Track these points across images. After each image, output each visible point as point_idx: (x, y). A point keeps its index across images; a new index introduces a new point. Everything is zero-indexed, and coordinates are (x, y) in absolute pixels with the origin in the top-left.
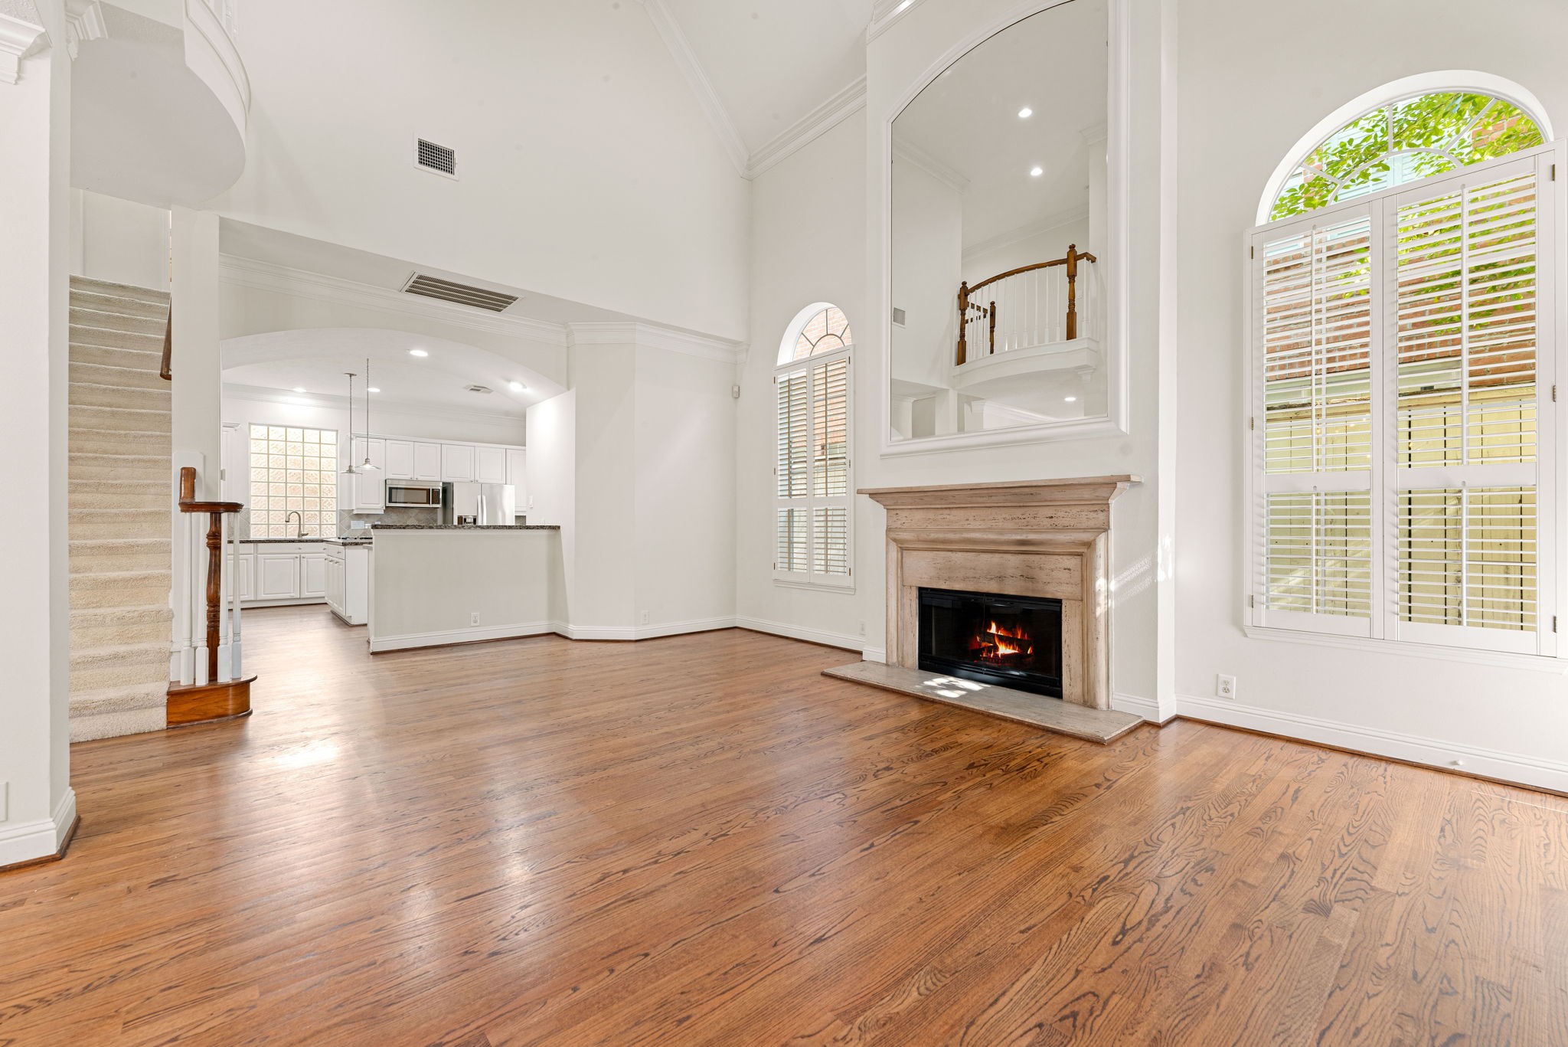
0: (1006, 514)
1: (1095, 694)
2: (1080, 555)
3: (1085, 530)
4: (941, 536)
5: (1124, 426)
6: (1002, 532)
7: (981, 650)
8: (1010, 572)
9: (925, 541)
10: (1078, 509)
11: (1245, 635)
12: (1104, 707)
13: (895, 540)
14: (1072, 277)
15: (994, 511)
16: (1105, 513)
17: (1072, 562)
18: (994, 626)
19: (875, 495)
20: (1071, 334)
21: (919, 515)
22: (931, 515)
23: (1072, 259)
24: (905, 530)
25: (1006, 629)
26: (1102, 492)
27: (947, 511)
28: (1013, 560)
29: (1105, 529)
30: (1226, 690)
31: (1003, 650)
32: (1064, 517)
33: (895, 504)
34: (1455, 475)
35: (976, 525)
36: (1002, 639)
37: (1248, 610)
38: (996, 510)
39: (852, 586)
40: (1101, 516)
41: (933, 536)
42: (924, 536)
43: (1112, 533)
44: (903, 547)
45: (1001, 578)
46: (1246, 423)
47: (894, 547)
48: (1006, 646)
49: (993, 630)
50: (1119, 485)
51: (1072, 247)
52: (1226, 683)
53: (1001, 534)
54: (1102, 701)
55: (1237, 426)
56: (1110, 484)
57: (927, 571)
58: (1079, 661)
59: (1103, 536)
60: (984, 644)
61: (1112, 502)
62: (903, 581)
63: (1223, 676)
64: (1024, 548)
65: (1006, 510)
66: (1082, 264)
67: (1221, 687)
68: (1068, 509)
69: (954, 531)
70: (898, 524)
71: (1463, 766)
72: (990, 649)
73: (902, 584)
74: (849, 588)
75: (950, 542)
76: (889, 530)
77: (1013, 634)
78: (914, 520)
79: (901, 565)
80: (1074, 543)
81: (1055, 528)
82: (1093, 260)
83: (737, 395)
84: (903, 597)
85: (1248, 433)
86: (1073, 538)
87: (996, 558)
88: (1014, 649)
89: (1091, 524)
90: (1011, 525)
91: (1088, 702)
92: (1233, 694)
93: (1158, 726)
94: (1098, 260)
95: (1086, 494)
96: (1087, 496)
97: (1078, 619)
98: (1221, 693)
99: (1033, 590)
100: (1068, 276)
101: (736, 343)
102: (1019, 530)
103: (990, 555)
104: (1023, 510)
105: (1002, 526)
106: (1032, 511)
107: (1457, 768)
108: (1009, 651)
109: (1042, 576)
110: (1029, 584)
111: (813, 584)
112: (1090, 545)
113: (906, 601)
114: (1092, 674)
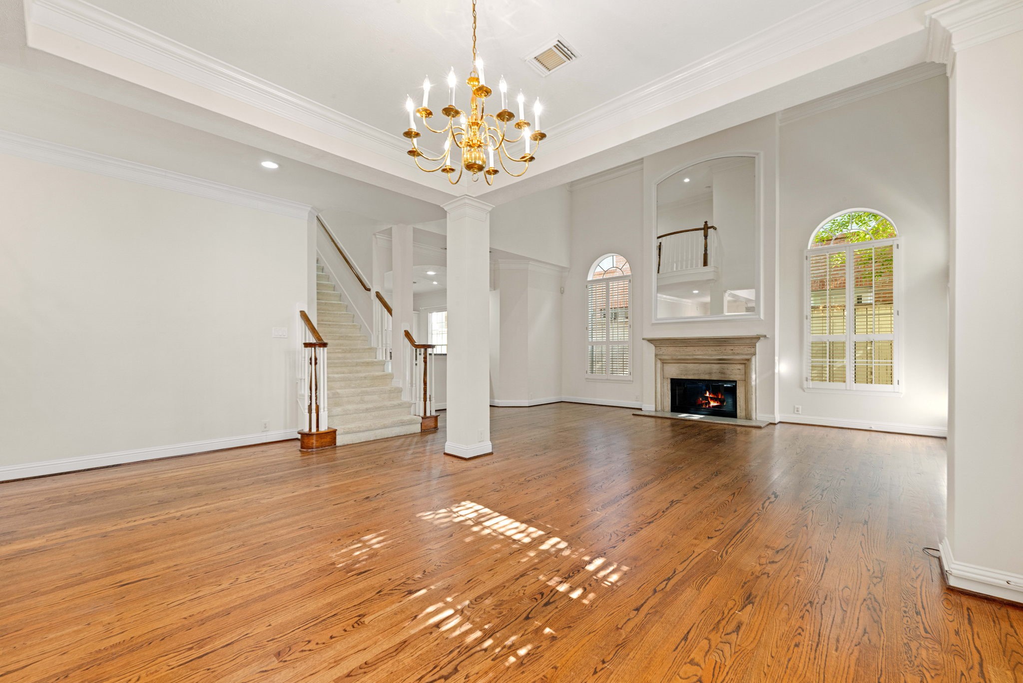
0: (712, 348)
1: (751, 415)
2: (745, 364)
3: (746, 354)
4: (683, 357)
5: (762, 317)
6: (711, 355)
7: (702, 404)
8: (714, 371)
9: (675, 359)
10: (744, 347)
11: (804, 391)
12: (755, 419)
13: (660, 359)
14: (706, 236)
15: (707, 347)
16: (754, 349)
17: (741, 367)
18: (708, 393)
19: (651, 341)
20: (705, 264)
21: (671, 349)
22: (678, 349)
23: (706, 228)
24: (665, 355)
25: (713, 394)
26: (754, 341)
27: (685, 347)
28: (716, 367)
29: (755, 354)
30: (798, 411)
31: (713, 404)
32: (737, 349)
33: (660, 344)
34: (871, 337)
35: (699, 353)
36: (712, 399)
37: (805, 382)
38: (708, 347)
39: (631, 379)
40: (753, 350)
41: (679, 357)
42: (675, 357)
43: (757, 356)
44: (664, 362)
45: (710, 373)
46: (805, 318)
47: (659, 363)
48: (714, 402)
49: (708, 395)
50: (761, 338)
51: (706, 222)
52: (798, 408)
53: (711, 356)
54: (754, 417)
55: (801, 318)
56: (758, 338)
57: (675, 371)
58: (744, 403)
59: (754, 357)
60: (703, 402)
61: (757, 344)
62: (663, 376)
63: (797, 406)
64: (721, 361)
65: (712, 347)
66: (710, 231)
67: (796, 410)
68: (739, 347)
69: (689, 355)
70: (661, 353)
71: (874, 429)
72: (706, 404)
73: (663, 377)
74: (630, 381)
75: (688, 359)
76: (656, 355)
77: (717, 396)
78: (669, 352)
79: (663, 370)
80: (743, 360)
81: (734, 354)
82: (715, 229)
83: (562, 292)
84: (663, 383)
85: (805, 320)
86: (742, 358)
87: (708, 366)
88: (718, 403)
89: (749, 352)
90: (715, 353)
91: (748, 417)
92: (800, 412)
93: (775, 424)
94: (718, 229)
95: (748, 341)
96: (747, 342)
97: (744, 387)
98: (796, 412)
99: (725, 378)
100: (704, 236)
101: (563, 268)
102: (719, 355)
103: (705, 365)
104: (720, 347)
105: (712, 353)
106: (724, 348)
107: (871, 429)
108: (716, 404)
109: (728, 372)
110: (723, 376)
111: (610, 380)
112: (749, 360)
113: (665, 384)
114: (749, 407)
